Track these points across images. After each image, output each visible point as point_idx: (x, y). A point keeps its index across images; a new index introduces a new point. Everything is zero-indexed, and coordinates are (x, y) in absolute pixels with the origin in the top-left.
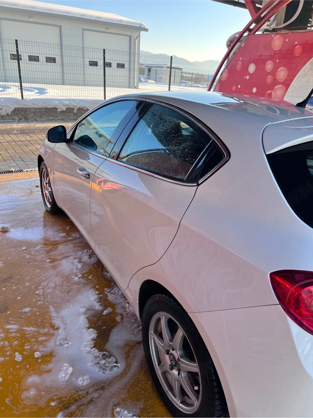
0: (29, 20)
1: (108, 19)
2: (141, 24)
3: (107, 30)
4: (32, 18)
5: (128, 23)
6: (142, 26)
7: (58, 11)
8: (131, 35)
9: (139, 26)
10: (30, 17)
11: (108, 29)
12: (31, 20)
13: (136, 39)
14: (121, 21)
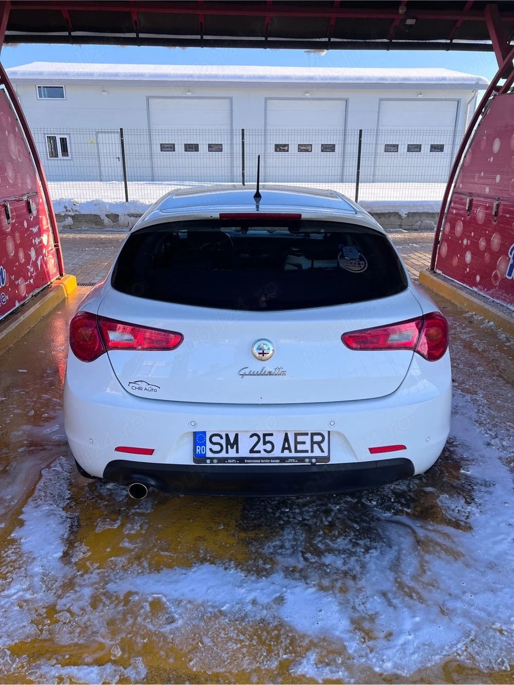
0: (304, 97)
1: (421, 79)
2: (479, 79)
3: (419, 96)
4: (308, 93)
5: (455, 80)
6: (480, 83)
7: (346, 79)
8: (461, 99)
9: (474, 82)
10: (307, 92)
11: (421, 94)
12: (308, 95)
13: (469, 103)
14: (444, 79)
